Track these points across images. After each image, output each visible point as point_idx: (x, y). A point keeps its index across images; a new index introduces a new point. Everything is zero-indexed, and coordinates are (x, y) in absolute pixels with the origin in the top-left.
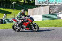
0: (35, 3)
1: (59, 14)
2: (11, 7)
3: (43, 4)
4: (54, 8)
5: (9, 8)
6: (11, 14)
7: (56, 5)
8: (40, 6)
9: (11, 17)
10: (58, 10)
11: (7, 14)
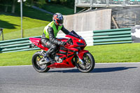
0: (76, 2)
1: (136, 30)
2: (13, 12)
3: (95, 5)
4: (122, 13)
5: (9, 13)
6: (14, 28)
7: (127, 5)
8: (87, 8)
9: (15, 35)
10: (133, 20)
11: (4, 30)
